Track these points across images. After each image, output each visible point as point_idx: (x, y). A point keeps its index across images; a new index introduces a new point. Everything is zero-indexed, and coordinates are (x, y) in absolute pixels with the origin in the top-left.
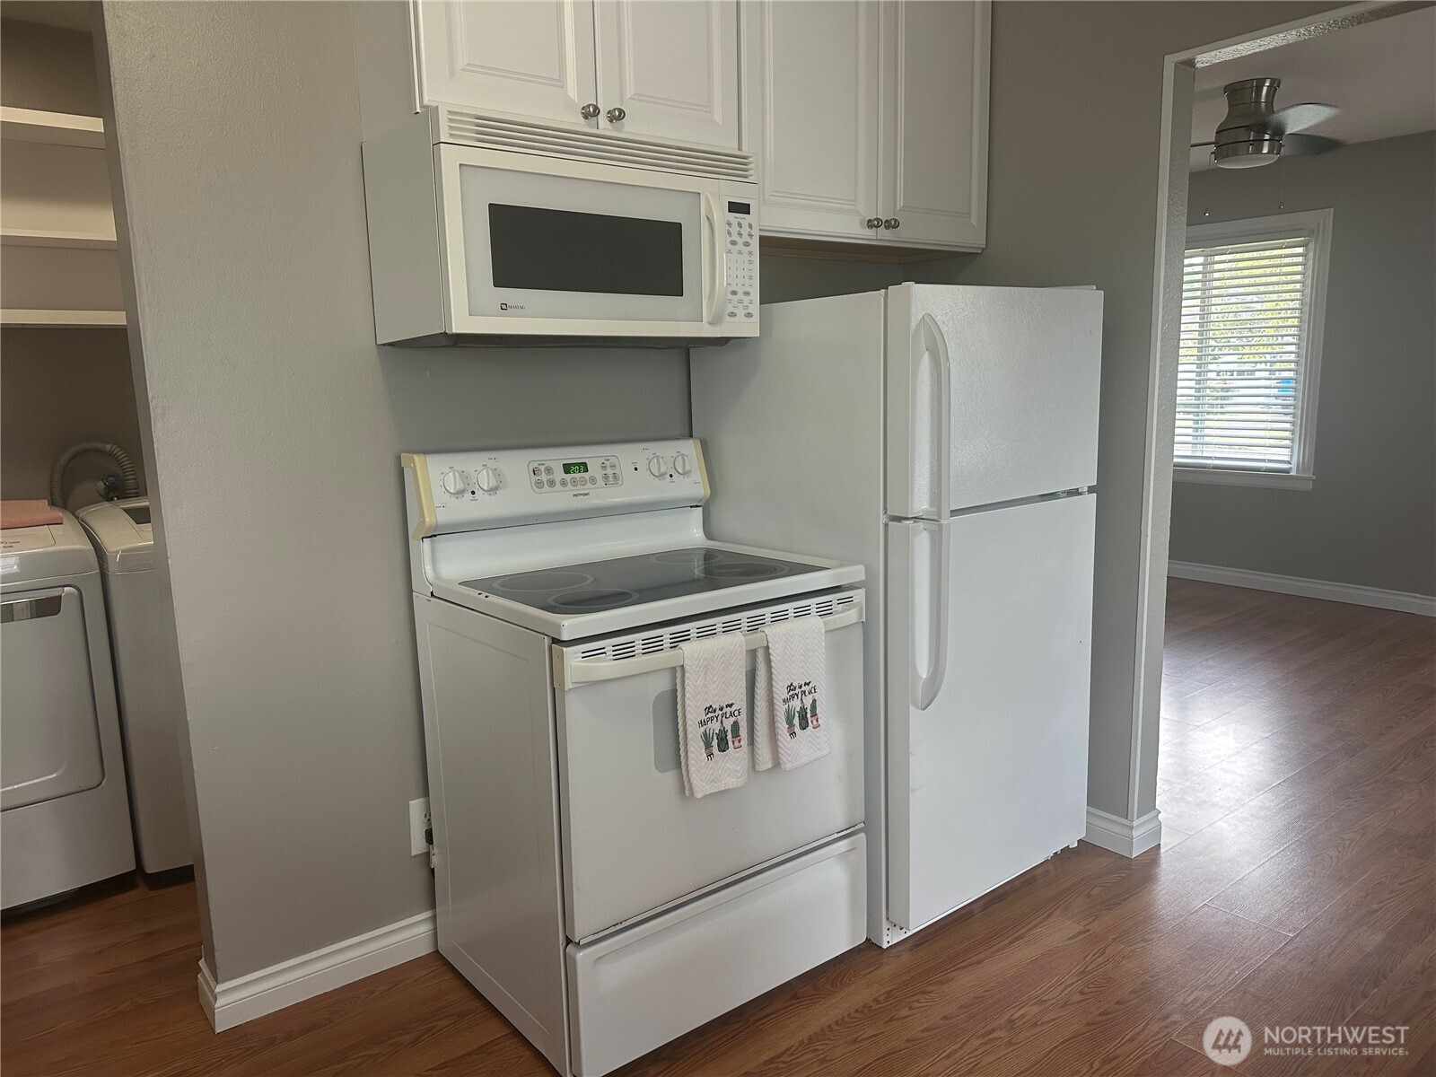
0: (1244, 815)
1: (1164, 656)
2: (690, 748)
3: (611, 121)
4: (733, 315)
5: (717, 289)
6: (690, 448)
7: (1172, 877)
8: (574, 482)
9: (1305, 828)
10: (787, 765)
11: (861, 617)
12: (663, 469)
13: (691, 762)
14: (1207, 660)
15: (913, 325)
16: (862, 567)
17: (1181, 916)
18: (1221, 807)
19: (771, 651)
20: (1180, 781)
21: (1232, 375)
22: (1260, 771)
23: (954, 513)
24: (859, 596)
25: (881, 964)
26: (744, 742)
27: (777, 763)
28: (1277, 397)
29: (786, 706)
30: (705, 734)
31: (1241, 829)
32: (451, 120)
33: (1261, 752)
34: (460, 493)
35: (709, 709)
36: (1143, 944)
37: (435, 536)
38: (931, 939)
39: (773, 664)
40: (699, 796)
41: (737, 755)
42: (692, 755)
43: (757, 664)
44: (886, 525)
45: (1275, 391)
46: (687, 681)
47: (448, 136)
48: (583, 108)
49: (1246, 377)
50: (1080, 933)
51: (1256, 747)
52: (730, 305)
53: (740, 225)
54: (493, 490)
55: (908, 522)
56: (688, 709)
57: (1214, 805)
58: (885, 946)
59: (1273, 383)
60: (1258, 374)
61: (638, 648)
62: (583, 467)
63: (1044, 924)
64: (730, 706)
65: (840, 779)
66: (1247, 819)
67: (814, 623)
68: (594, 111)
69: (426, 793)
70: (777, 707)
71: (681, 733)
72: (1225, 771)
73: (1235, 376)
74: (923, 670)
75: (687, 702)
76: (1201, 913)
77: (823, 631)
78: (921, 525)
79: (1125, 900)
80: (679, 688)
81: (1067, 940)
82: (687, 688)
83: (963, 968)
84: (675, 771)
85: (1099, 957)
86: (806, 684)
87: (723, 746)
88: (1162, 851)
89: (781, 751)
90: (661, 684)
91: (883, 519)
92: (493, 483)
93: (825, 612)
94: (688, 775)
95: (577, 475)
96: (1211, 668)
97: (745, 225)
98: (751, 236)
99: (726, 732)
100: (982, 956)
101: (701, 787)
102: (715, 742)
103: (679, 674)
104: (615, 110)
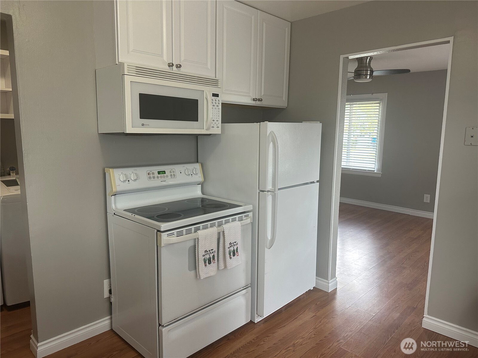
0: (361, 278)
1: (338, 228)
2: (200, 264)
3: (177, 68)
4: (213, 127)
5: (209, 119)
6: (198, 166)
7: (340, 298)
8: (161, 177)
9: (378, 282)
10: (229, 267)
11: (251, 221)
12: (189, 173)
13: (200, 268)
14: (350, 229)
15: (268, 135)
16: (251, 206)
17: (343, 310)
18: (355, 276)
19: (225, 233)
20: (342, 268)
21: (358, 136)
22: (366, 264)
23: (279, 189)
24: (251, 214)
25: (255, 328)
26: (216, 261)
27: (225, 267)
28: (371, 143)
29: (229, 249)
30: (204, 259)
31: (360, 282)
32: (128, 67)
33: (366, 259)
34: (125, 181)
35: (206, 251)
36: (332, 319)
37: (116, 195)
38: (270, 319)
39: (225, 237)
40: (202, 278)
41: (214, 265)
42: (200, 266)
43: (221, 236)
44: (259, 193)
45: (371, 142)
46: (199, 243)
47: (127, 72)
48: (169, 64)
49: (362, 137)
50: (314, 316)
51: (364, 257)
52: (212, 124)
53: (216, 100)
54: (135, 180)
55: (265, 192)
56: (199, 251)
57: (352, 275)
58: (256, 322)
59: (370, 139)
60: (366, 136)
61: (184, 233)
62: (164, 172)
63: (303, 313)
64: (212, 250)
65: (244, 271)
66: (362, 279)
67: (237, 224)
68: (172, 65)
69: (109, 277)
70: (226, 250)
71: (197, 259)
72: (356, 264)
73: (359, 137)
74: (269, 237)
75: (199, 249)
76: (349, 309)
77: (240, 226)
78: (269, 193)
79: (327, 305)
80: (197, 245)
81: (310, 318)
82: (199, 245)
83: (280, 328)
84: (194, 270)
85: (319, 323)
86: (235, 242)
87: (210, 263)
88: (338, 290)
89: (227, 263)
90: (191, 244)
91: (258, 191)
92: (135, 178)
93: (241, 220)
94: (199, 272)
95: (162, 175)
96: (352, 231)
97: (217, 100)
98: (219, 103)
99: (211, 258)
100: (285, 324)
101: (203, 275)
102: (207, 261)
103: (197, 240)
104: (178, 64)
